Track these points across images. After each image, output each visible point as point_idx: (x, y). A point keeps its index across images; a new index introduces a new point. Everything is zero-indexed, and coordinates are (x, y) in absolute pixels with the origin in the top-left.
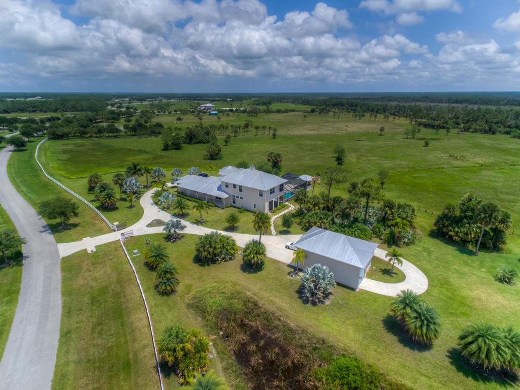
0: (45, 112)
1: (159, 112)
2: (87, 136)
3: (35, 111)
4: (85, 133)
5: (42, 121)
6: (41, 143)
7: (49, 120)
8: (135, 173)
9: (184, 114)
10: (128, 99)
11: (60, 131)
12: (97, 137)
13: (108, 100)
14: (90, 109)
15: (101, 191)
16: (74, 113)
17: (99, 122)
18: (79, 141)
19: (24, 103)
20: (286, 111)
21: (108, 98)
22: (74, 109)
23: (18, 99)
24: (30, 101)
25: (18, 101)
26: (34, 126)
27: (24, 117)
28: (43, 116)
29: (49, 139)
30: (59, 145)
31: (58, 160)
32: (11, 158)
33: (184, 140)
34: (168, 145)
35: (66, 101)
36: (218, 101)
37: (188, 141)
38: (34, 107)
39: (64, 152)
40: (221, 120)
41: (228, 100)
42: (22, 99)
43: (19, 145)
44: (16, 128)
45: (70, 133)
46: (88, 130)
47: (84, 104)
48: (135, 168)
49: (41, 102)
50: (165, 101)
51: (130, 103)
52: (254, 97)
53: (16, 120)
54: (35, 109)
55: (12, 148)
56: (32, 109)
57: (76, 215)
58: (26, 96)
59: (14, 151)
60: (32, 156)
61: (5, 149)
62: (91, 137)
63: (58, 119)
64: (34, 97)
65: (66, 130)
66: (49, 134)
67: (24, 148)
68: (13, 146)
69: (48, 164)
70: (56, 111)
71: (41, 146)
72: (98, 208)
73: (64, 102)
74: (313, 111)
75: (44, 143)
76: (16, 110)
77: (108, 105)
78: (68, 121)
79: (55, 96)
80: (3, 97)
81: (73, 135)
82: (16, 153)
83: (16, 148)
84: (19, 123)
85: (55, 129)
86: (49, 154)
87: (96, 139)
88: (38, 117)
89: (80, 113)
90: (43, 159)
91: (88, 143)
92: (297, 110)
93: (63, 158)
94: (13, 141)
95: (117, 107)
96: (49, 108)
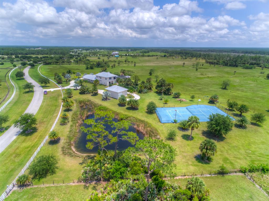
0: (43, 54)
1: (92, 55)
2: (58, 64)
3: (38, 54)
4: (57, 63)
5: (41, 58)
6: (40, 66)
7: (44, 57)
8: (69, 73)
9: (103, 56)
10: (81, 49)
11: (48, 61)
12: (62, 64)
13: (71, 50)
14: (61, 53)
15: (57, 77)
16: (55, 55)
17: (65, 59)
18: (55, 66)
19: (34, 50)
20: (152, 56)
21: (71, 49)
22: (55, 53)
23: (31, 49)
24: (36, 50)
25: (31, 50)
26: (38, 59)
27: (34, 56)
28: (41, 56)
29: (43, 65)
30: (47, 66)
31: (46, 71)
32: (29, 70)
33: (96, 66)
34: (88, 67)
35: (52, 50)
36: (124, 51)
37: (97, 66)
38: (38, 52)
39: (48, 69)
40: (118, 59)
41: (129, 50)
42: (33, 49)
43: (32, 66)
44: (31, 60)
45: (52, 62)
46: (58, 61)
47: (60, 51)
48: (69, 71)
49: (41, 50)
50: (98, 50)
51: (81, 51)
52: (143, 49)
53: (31, 57)
54: (38, 53)
55: (30, 67)
56: (37, 53)
57: (49, 83)
58: (34, 47)
59: (30, 68)
60: (37, 70)
61: (27, 67)
62: (60, 64)
63: (47, 57)
64: (38, 48)
65: (50, 61)
66: (44, 63)
67: (34, 67)
68: (30, 66)
69: (42, 72)
70: (47, 54)
71: (40, 67)
72: (57, 83)
73: (51, 50)
74: (165, 56)
75: (41, 66)
76: (31, 53)
77: (71, 52)
78: (51, 58)
79: (48, 47)
80: (24, 48)
81: (53, 63)
82: (31, 69)
83: (31, 67)
84: (32, 59)
85: (46, 61)
86: (43, 69)
87: (61, 65)
88: (40, 56)
89: (57, 55)
90: (41, 71)
91: (58, 66)
92: (158, 55)
93: (47, 71)
94: (30, 65)
95: (74, 53)
96: (44, 53)
